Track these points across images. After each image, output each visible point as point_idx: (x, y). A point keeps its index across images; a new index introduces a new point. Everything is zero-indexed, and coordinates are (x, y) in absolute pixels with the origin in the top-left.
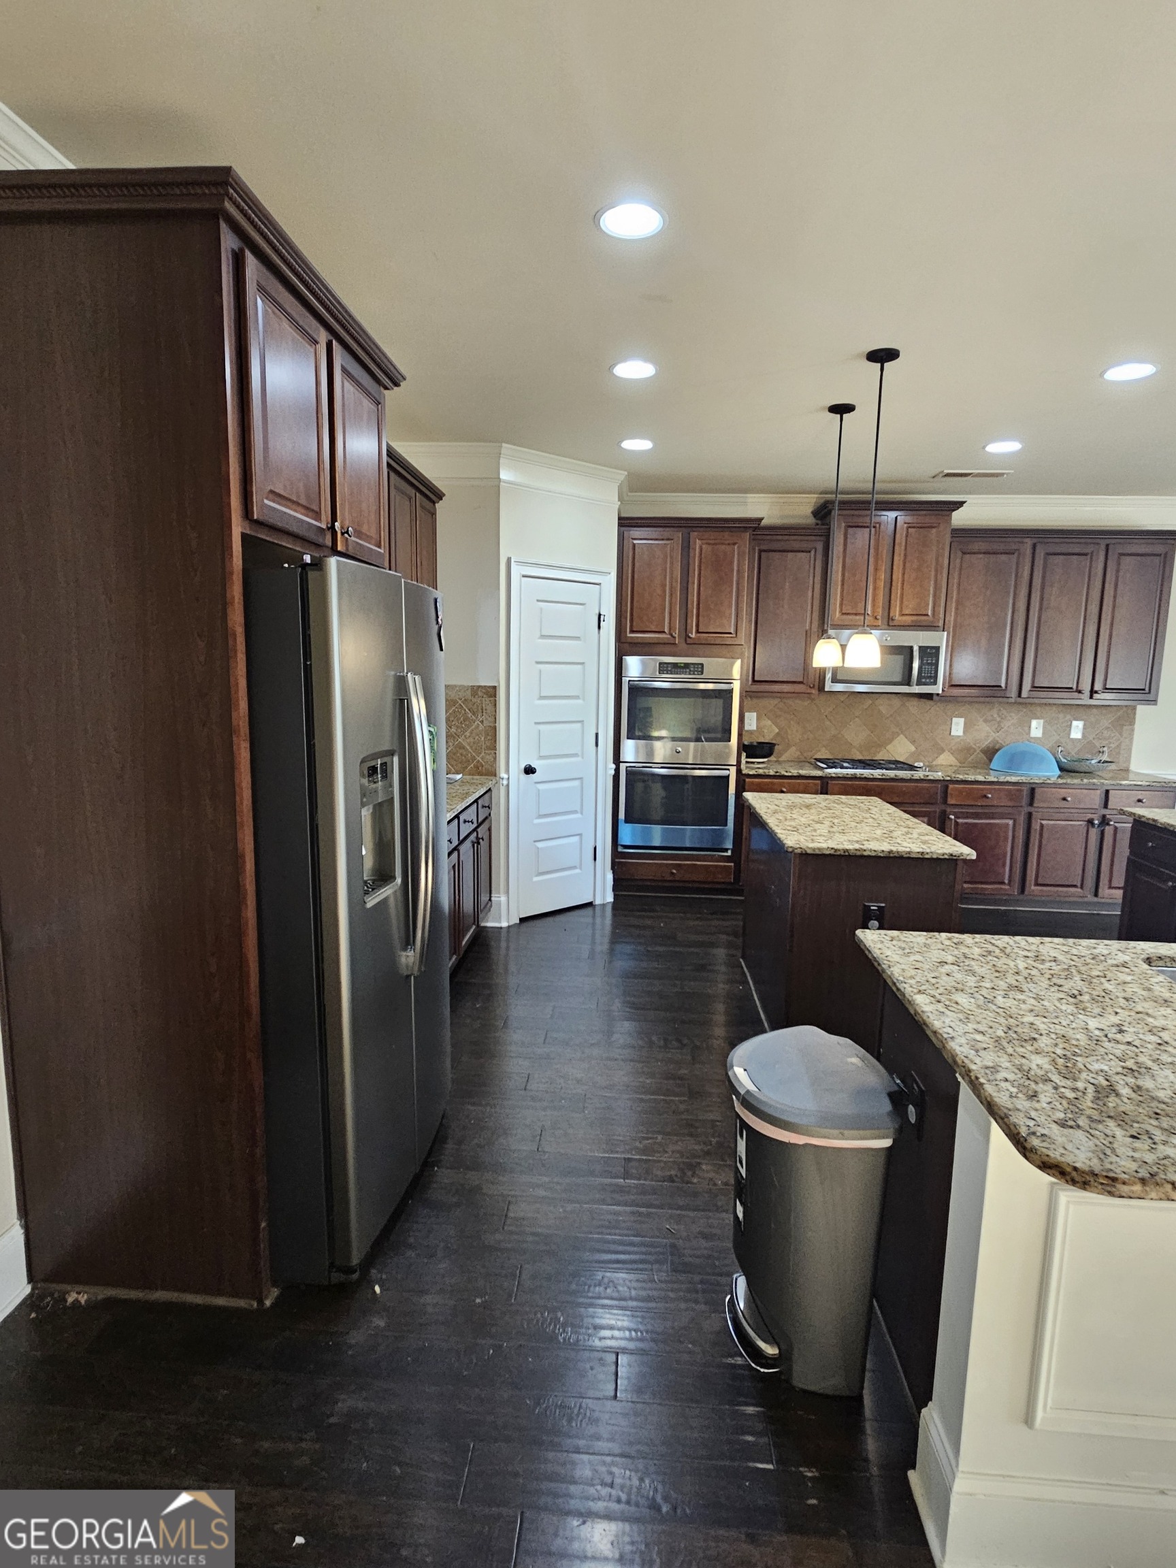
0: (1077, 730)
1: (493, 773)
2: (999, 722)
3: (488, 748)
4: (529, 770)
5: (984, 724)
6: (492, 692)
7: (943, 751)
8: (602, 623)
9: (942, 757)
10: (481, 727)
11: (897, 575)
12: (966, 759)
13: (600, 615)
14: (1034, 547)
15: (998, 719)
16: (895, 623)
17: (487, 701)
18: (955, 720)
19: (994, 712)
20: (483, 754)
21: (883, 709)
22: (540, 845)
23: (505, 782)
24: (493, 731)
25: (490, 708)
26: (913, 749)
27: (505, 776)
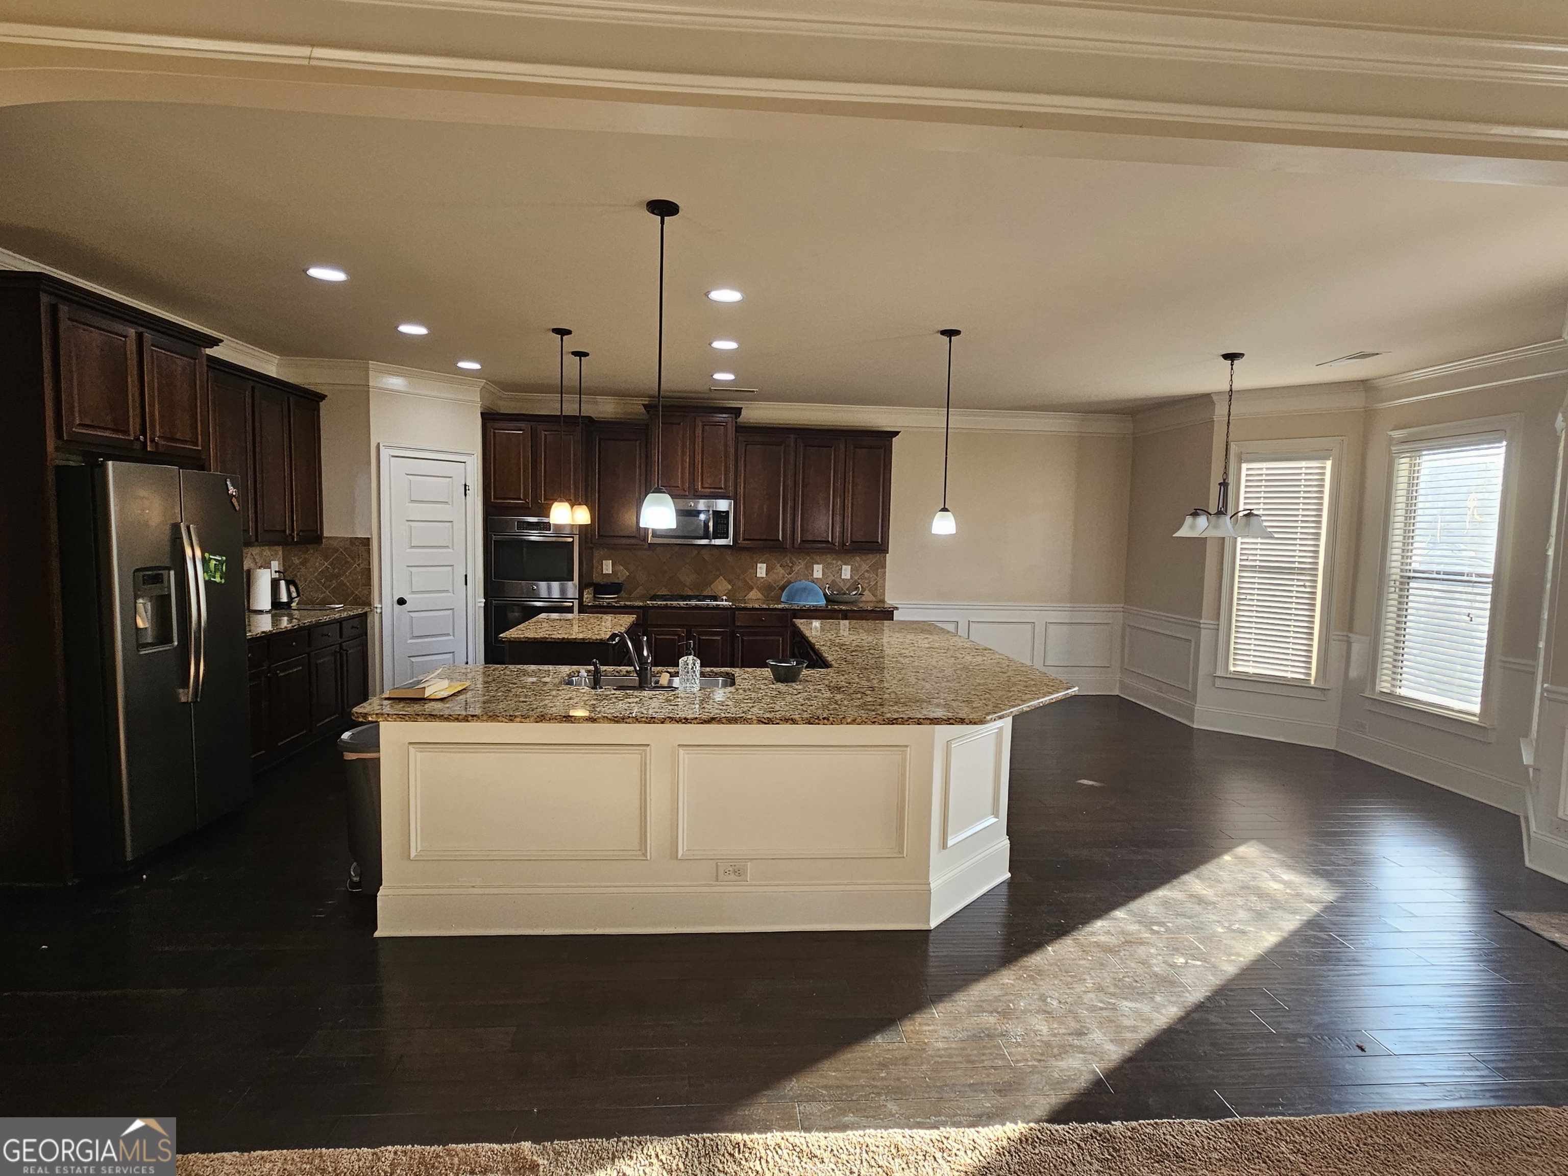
0: (846, 572)
1: (369, 603)
2: (791, 567)
3: (364, 585)
4: (401, 602)
5: (781, 568)
6: (366, 542)
7: (752, 588)
8: (467, 491)
9: (751, 593)
10: (358, 569)
11: (698, 458)
12: (768, 594)
13: (465, 485)
14: (796, 439)
15: (791, 565)
16: (698, 494)
17: (362, 548)
18: (759, 565)
19: (787, 559)
20: (360, 590)
21: (706, 557)
22: (413, 659)
23: (379, 611)
24: (368, 572)
25: (365, 555)
26: (730, 587)
27: (379, 606)
